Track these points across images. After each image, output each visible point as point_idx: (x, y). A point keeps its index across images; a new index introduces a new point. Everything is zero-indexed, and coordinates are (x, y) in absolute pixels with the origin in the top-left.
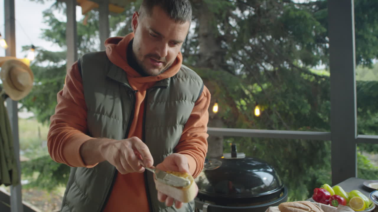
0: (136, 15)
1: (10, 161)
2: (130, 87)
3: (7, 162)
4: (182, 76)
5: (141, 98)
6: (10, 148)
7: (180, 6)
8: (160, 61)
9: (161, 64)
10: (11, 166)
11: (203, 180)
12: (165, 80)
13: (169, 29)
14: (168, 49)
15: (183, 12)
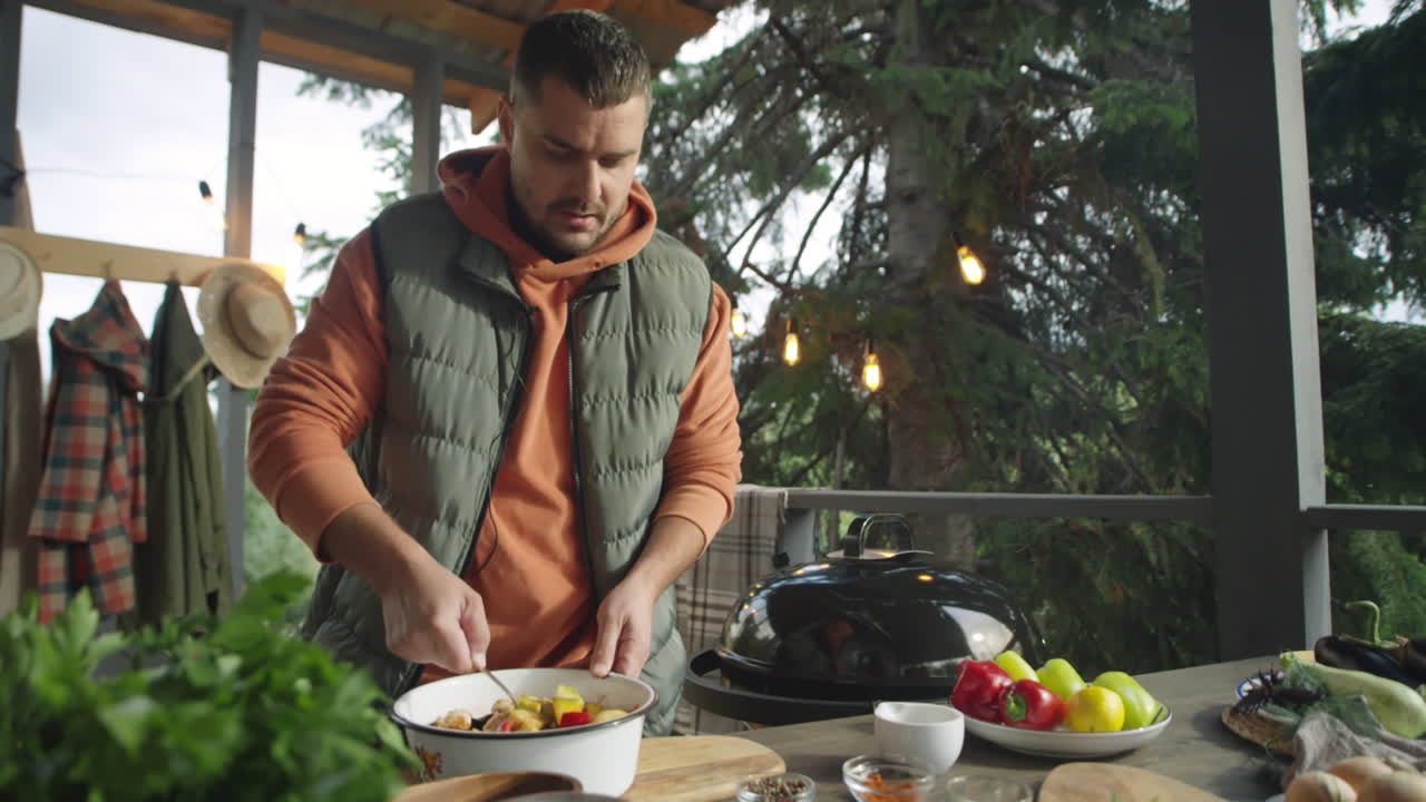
0: (505, 105)
1: (212, 565)
2: (518, 297)
3: (204, 566)
4: (659, 262)
5: (555, 330)
6: (216, 529)
7: (609, 66)
8: (588, 213)
9: (591, 222)
10: (214, 583)
11: (756, 628)
12: (611, 270)
13: (594, 129)
14: (599, 177)
15: (618, 79)
